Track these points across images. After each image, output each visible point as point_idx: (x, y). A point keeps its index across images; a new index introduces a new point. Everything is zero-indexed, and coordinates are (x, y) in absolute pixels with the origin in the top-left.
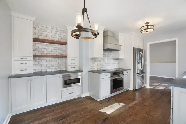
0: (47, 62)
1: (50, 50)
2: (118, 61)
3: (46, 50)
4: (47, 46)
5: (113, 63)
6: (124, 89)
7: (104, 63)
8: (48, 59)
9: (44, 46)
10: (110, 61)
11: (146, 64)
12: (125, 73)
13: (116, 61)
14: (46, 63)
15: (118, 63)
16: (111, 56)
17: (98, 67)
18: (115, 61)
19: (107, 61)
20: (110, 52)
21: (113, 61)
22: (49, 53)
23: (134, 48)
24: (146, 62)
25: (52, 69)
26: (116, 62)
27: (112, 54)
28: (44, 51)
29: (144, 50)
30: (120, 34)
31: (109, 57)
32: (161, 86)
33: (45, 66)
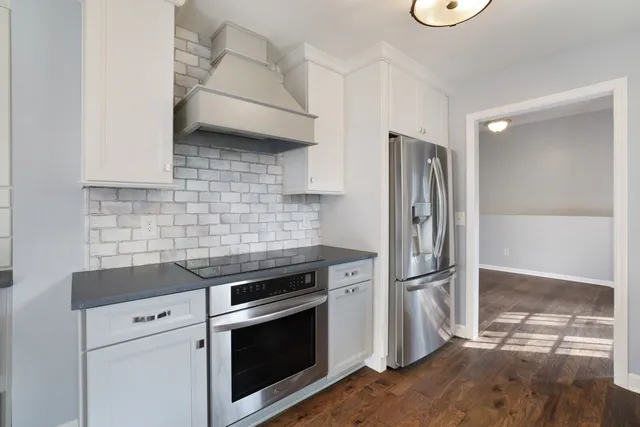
2: (316, 207)
5: (280, 218)
6: (330, 375)
7: (215, 219)
10: (261, 209)
11: (461, 223)
12: (336, 276)
13: (305, 208)
15: (314, 216)
16: (270, 180)
17: (167, 245)
18: (295, 206)
19: (235, 209)
20: (264, 158)
21: (279, 207)
23: (391, 136)
24: (461, 215)
26: (306, 216)
27: (277, 170)
29: (453, 152)
30: (310, 52)
31: (255, 188)
32: (536, 329)
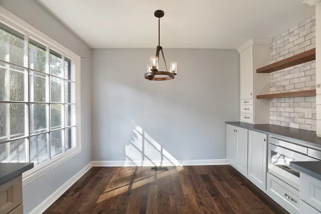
0: (290, 107)
1: (297, 81)
3: (287, 83)
4: (289, 73)
8: (292, 100)
9: (285, 75)
14: (288, 110)
22: (295, 88)
25: (300, 124)
28: (284, 86)
33: (287, 115)
